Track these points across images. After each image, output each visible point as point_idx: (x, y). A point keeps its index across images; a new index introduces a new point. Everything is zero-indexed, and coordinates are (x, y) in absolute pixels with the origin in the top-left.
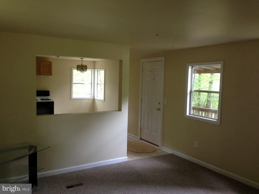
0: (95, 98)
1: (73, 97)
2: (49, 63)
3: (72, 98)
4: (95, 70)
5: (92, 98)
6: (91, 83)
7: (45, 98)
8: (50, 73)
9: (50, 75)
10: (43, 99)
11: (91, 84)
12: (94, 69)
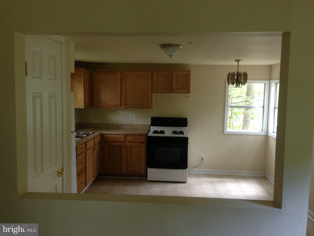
0: (268, 135)
1: (227, 131)
2: (186, 73)
3: (225, 132)
4: (271, 81)
5: (263, 133)
6: (263, 107)
7: (178, 129)
8: (186, 89)
9: (188, 93)
10: (175, 132)
11: (262, 109)
12: (268, 81)
